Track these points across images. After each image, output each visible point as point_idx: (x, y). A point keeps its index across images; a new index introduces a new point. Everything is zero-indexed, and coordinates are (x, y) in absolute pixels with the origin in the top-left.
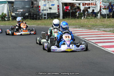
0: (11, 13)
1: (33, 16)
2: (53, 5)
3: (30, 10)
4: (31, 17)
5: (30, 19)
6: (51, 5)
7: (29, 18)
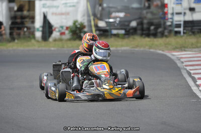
0: (96, 20)
2: (198, 1)
3: (141, 13)
4: (142, 30)
5: (142, 35)
6: (193, 1)
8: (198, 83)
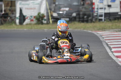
3: (79, 8)
4: (79, 18)
5: (79, 21)
8: (112, 50)
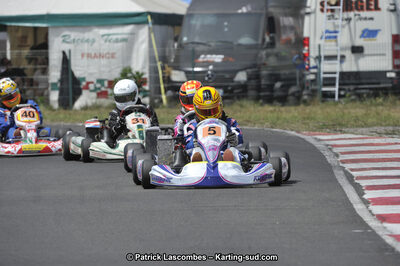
0: (168, 69)
1: (271, 87)
2: (371, 34)
3: (256, 55)
6: (359, 33)
7: (252, 93)
8: (365, 197)
